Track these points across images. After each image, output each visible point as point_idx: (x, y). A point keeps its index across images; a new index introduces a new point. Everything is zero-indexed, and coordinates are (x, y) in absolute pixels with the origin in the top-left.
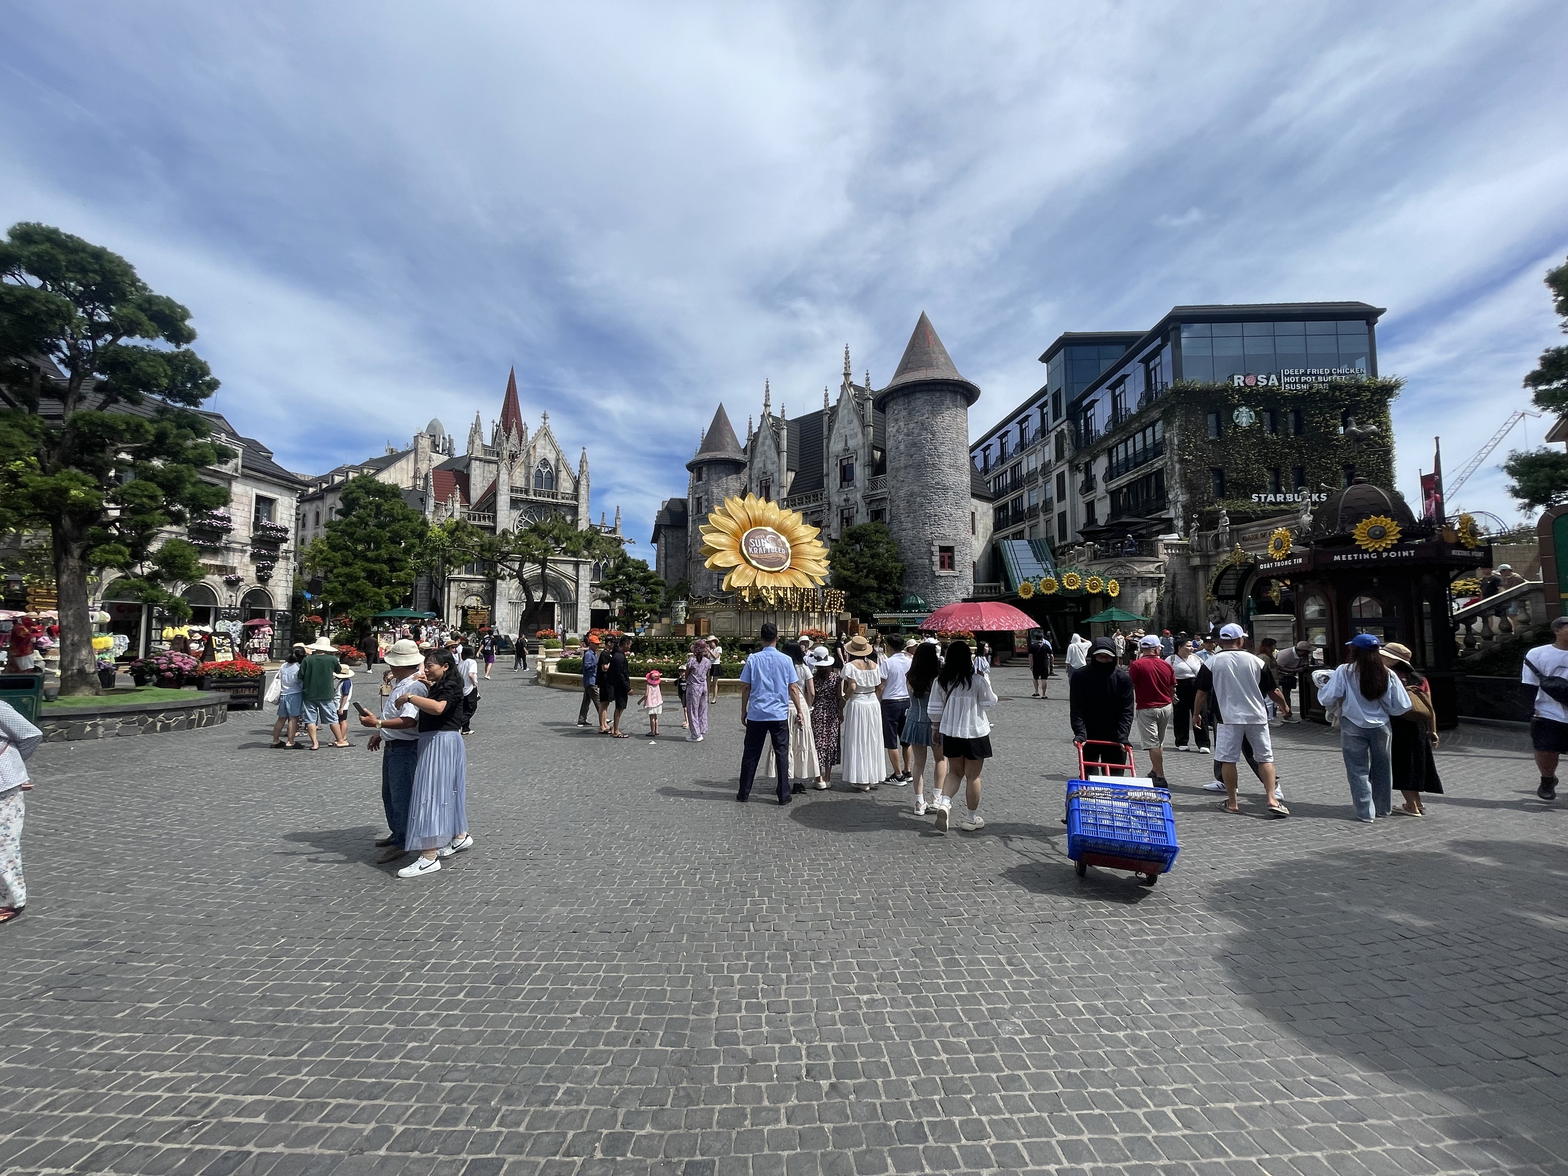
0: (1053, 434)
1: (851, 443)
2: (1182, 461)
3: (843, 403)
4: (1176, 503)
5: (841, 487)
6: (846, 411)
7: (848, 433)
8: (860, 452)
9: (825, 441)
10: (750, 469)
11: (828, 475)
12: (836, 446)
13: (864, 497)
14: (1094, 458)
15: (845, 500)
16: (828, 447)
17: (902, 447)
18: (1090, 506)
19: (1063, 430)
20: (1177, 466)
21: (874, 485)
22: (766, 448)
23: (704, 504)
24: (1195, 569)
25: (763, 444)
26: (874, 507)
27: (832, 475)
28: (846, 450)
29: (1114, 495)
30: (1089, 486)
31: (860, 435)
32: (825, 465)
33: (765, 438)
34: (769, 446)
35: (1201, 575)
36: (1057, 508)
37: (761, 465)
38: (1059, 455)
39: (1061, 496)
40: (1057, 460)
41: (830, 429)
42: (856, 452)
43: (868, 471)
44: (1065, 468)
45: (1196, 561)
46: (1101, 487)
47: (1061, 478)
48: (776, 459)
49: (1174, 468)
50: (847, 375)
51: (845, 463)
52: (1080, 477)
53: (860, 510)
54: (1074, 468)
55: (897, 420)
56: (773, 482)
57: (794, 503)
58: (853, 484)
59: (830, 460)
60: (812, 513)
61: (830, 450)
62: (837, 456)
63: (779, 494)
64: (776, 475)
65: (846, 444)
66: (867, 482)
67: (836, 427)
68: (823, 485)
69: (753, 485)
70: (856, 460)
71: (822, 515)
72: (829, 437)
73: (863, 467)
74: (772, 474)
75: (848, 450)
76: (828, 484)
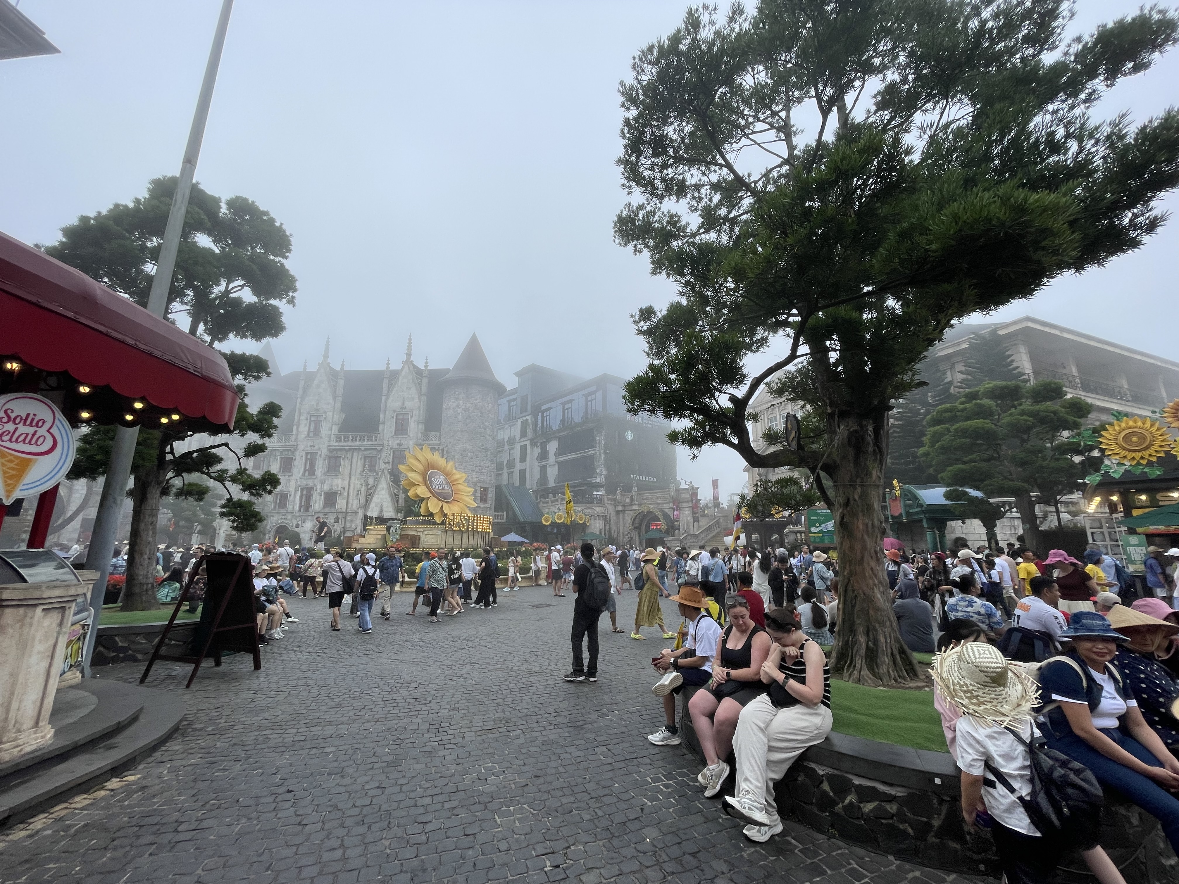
0: (519, 421)
1: (408, 404)
2: (605, 453)
3: (402, 373)
4: (601, 475)
5: (395, 434)
6: (405, 378)
7: (406, 396)
8: (416, 412)
9: (383, 398)
10: (301, 404)
11: (384, 423)
12: (393, 403)
14: (548, 441)
15: (399, 444)
16: (386, 402)
17: (460, 417)
18: (543, 469)
19: (527, 420)
20: (603, 456)
21: (426, 438)
22: (321, 390)
24: (618, 512)
25: (318, 386)
27: (387, 425)
28: (403, 408)
29: (560, 464)
30: (543, 456)
31: (417, 400)
32: (382, 416)
33: (321, 382)
34: (325, 390)
35: (621, 515)
36: (518, 466)
37: (314, 402)
38: (524, 434)
39: (523, 459)
40: (521, 437)
41: (389, 390)
42: (411, 411)
43: (421, 426)
44: (528, 443)
45: (620, 508)
46: (552, 459)
47: (523, 449)
48: (331, 401)
49: (600, 457)
50: (409, 355)
51: (401, 417)
52: (537, 451)
54: (533, 444)
55: (457, 399)
56: (325, 419)
57: (346, 440)
58: (406, 434)
59: (387, 413)
60: (365, 450)
61: (388, 405)
62: (394, 411)
63: (331, 429)
64: (330, 414)
65: (403, 404)
66: (420, 435)
67: (395, 389)
68: (377, 430)
69: (302, 418)
70: (412, 417)
71: (374, 453)
72: (388, 396)
73: (418, 423)
74: (325, 413)
75: (405, 408)
76: (383, 430)
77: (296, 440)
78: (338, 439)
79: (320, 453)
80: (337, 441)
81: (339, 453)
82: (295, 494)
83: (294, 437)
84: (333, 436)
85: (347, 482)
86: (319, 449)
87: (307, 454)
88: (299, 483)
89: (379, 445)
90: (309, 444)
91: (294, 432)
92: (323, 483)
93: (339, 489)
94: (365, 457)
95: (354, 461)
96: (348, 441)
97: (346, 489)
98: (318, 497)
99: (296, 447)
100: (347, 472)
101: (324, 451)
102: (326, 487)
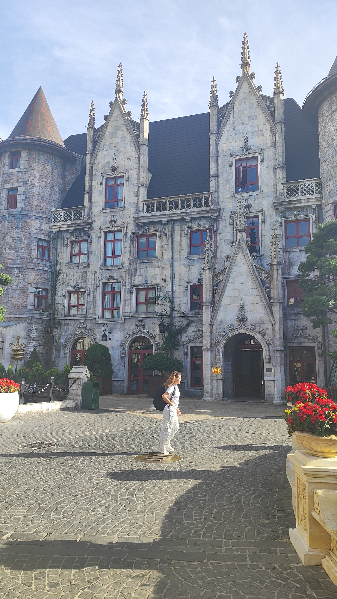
1: (253, 142)
3: (241, 96)
5: (237, 191)
6: (245, 106)
7: (249, 129)
8: (269, 153)
9: (212, 139)
10: (92, 164)
11: (217, 176)
12: (229, 145)
13: (276, 206)
15: (244, 207)
16: (217, 145)
21: (292, 191)
22: (118, 140)
23: (20, 197)
25: (114, 135)
26: (291, 216)
27: (223, 178)
28: (246, 148)
31: (268, 134)
32: (212, 165)
33: (117, 128)
34: (124, 139)
37: (109, 159)
41: (221, 124)
42: (261, 152)
43: (281, 174)
48: (134, 154)
51: (244, 164)
53: (268, 220)
56: (127, 180)
57: (162, 207)
58: (257, 189)
59: (220, 160)
60: (193, 219)
61: (220, 148)
62: (232, 155)
63: (137, 194)
64: (133, 174)
65: (246, 142)
66: (281, 187)
67: (230, 121)
68: (207, 188)
69: (94, 183)
70: (262, 161)
71: (206, 223)
72: (218, 133)
73: (275, 169)
74: (127, 171)
75: (249, 149)
76: (217, 187)
77: (90, 214)
78: (150, 208)
79: (124, 230)
80: (148, 211)
81: (152, 228)
82: (95, 292)
83: (86, 210)
84: (141, 204)
85: (168, 271)
86: (122, 225)
87: (106, 233)
88: (99, 276)
89: (213, 211)
90: (108, 218)
91: (86, 203)
92: (132, 274)
93: (158, 281)
94: (192, 232)
95: (177, 239)
96: (164, 209)
97: (168, 283)
98: (128, 295)
99: (90, 225)
100: (167, 255)
101: (131, 228)
102: (138, 280)
